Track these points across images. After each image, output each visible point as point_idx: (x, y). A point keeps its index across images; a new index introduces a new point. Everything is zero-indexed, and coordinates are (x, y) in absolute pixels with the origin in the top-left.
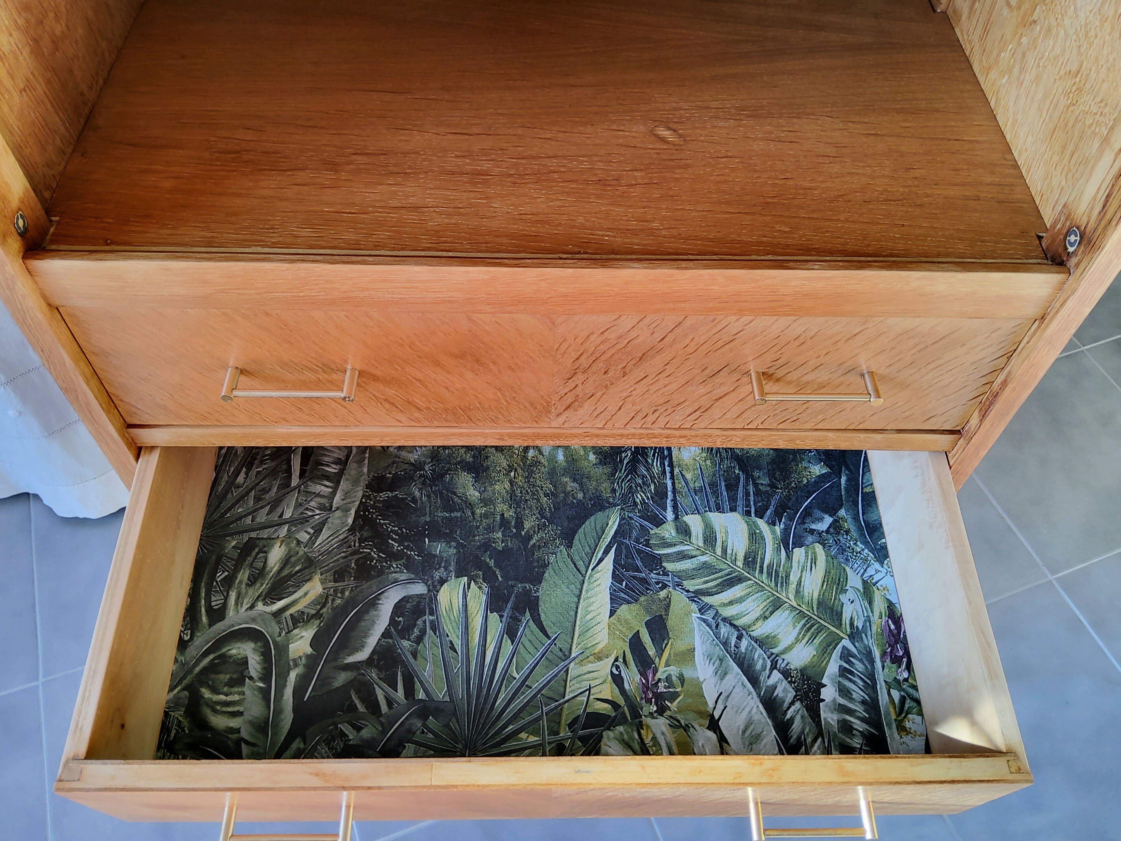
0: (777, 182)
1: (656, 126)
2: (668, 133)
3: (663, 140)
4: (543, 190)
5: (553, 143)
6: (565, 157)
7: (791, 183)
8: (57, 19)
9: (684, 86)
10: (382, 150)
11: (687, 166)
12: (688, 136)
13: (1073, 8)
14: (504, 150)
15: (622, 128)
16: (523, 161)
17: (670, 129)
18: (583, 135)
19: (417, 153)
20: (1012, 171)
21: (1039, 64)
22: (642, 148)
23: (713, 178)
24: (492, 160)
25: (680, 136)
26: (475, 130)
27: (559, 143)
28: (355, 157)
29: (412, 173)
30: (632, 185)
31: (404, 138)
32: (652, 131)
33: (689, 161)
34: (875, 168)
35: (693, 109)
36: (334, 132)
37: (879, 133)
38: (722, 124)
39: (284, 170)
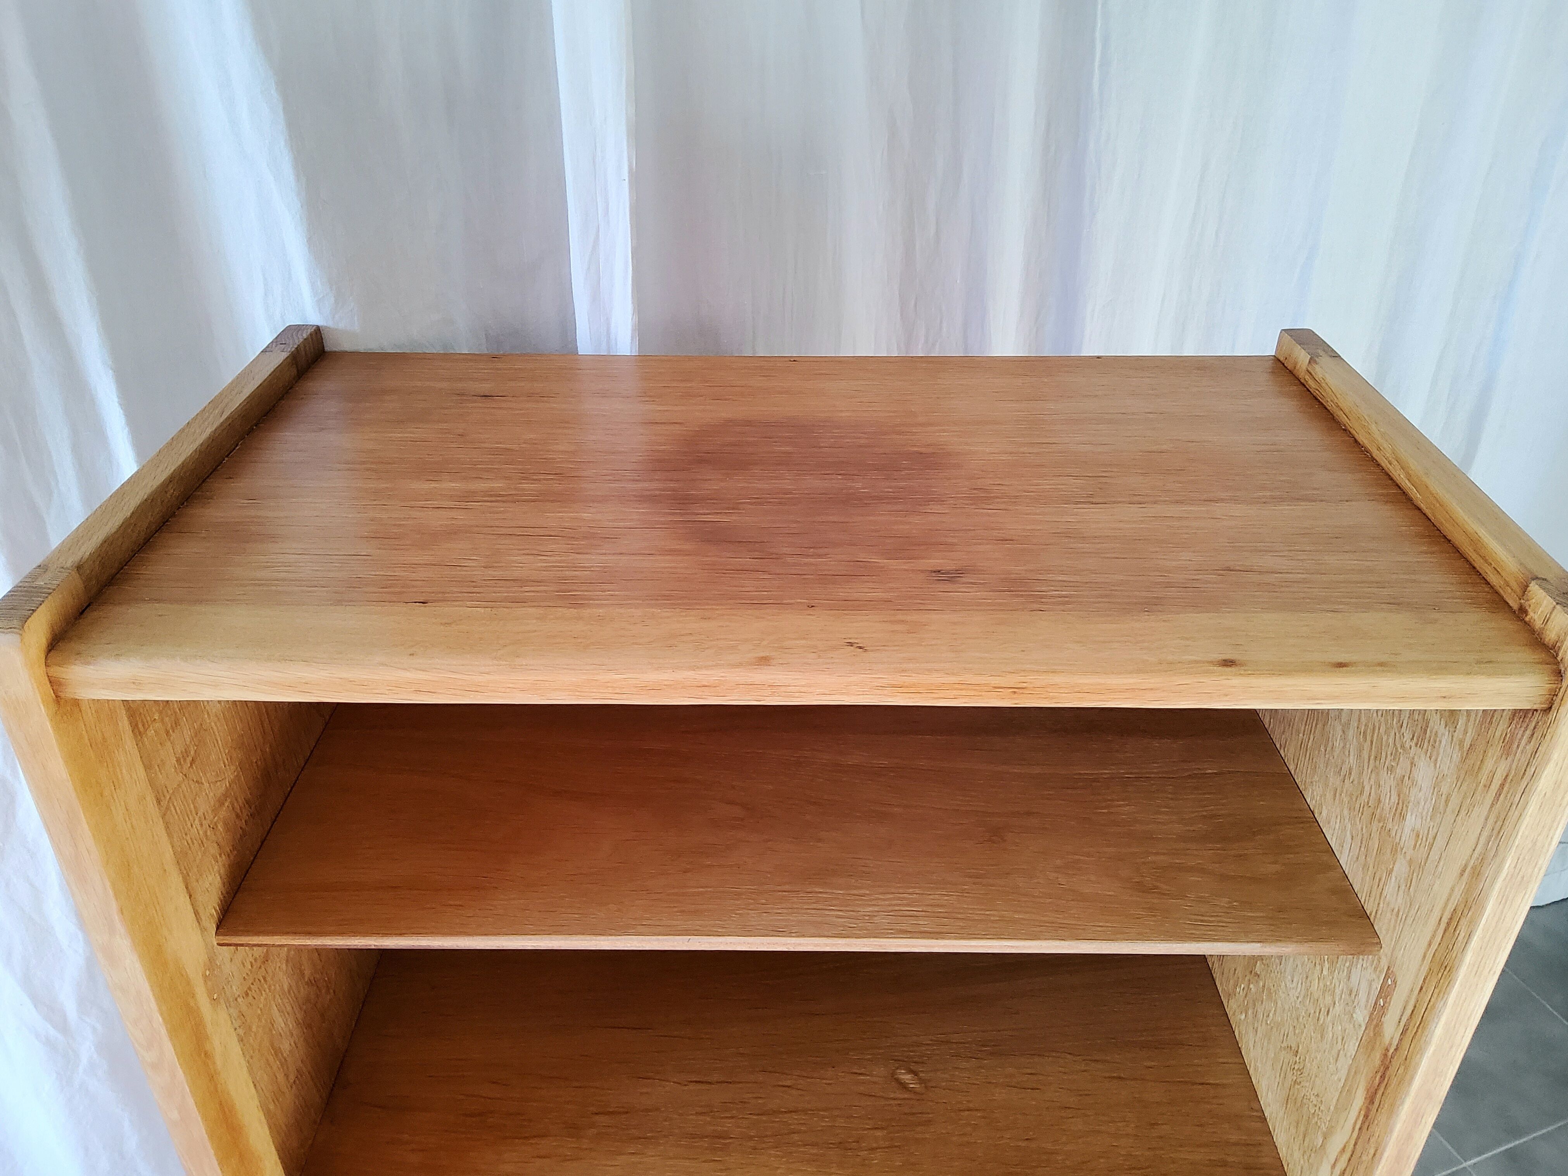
0: (1020, 1144)
1: (897, 1068)
2: (909, 1076)
3: (903, 1086)
4: (783, 1157)
5: (794, 1092)
6: (805, 1111)
7: (1033, 1145)
9: (924, 1013)
10: (623, 1107)
11: (929, 1122)
12: (929, 1081)
14: (745, 1102)
15: (863, 1071)
16: (764, 1118)
17: (911, 1071)
18: (824, 1081)
19: (657, 1109)
20: (1259, 1125)
22: (883, 1097)
23: (954, 1139)
24: (732, 1117)
25: (921, 1081)
26: (716, 1077)
27: (800, 1092)
28: (597, 1117)
29: (652, 1137)
30: (873, 1149)
31: (645, 1090)
32: (893, 1074)
33: (930, 1116)
34: (1119, 1124)
35: (933, 1045)
36: (577, 1084)
37: (1122, 1075)
38: (964, 1065)
39: (525, 1138)
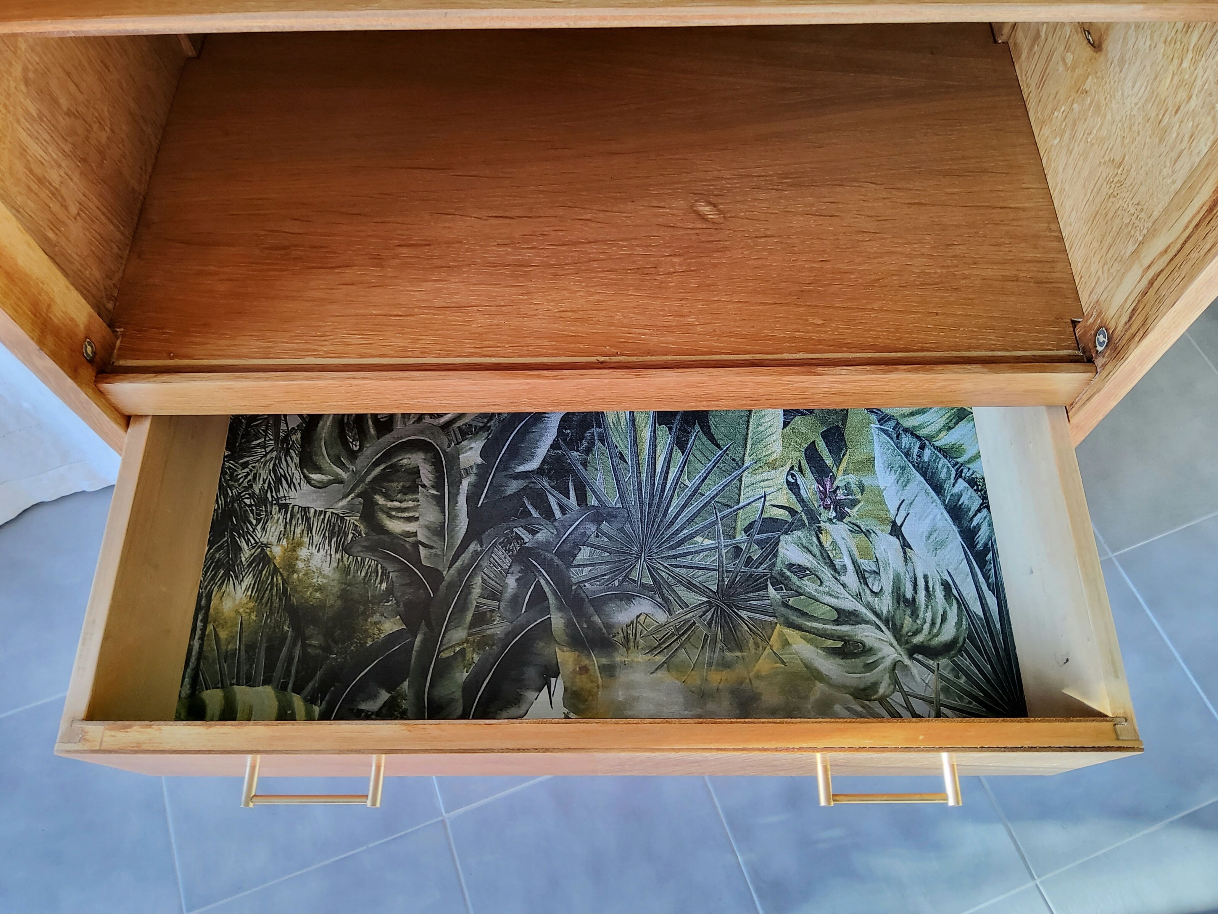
0: (815, 265)
1: (696, 201)
2: (708, 208)
3: (702, 217)
4: (582, 282)
5: (593, 225)
6: (604, 242)
7: (827, 266)
8: (102, 127)
9: (727, 149)
10: (425, 240)
11: (726, 249)
12: (729, 211)
13: (1120, 92)
14: (545, 235)
15: (662, 204)
16: (564, 248)
17: (710, 203)
18: (623, 215)
19: (460, 242)
20: (1055, 244)
21: (1087, 138)
22: (681, 227)
23: (750, 262)
24: (533, 248)
25: (721, 212)
26: (516, 212)
27: (599, 225)
28: (400, 249)
29: (455, 266)
30: (670, 273)
31: (447, 225)
32: (692, 207)
33: (728, 243)
34: (915, 246)
35: (735, 179)
36: (379, 220)
37: (923, 201)
38: (763, 196)
39: (332, 268)
